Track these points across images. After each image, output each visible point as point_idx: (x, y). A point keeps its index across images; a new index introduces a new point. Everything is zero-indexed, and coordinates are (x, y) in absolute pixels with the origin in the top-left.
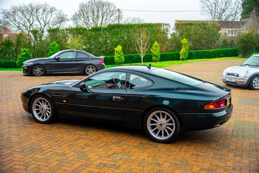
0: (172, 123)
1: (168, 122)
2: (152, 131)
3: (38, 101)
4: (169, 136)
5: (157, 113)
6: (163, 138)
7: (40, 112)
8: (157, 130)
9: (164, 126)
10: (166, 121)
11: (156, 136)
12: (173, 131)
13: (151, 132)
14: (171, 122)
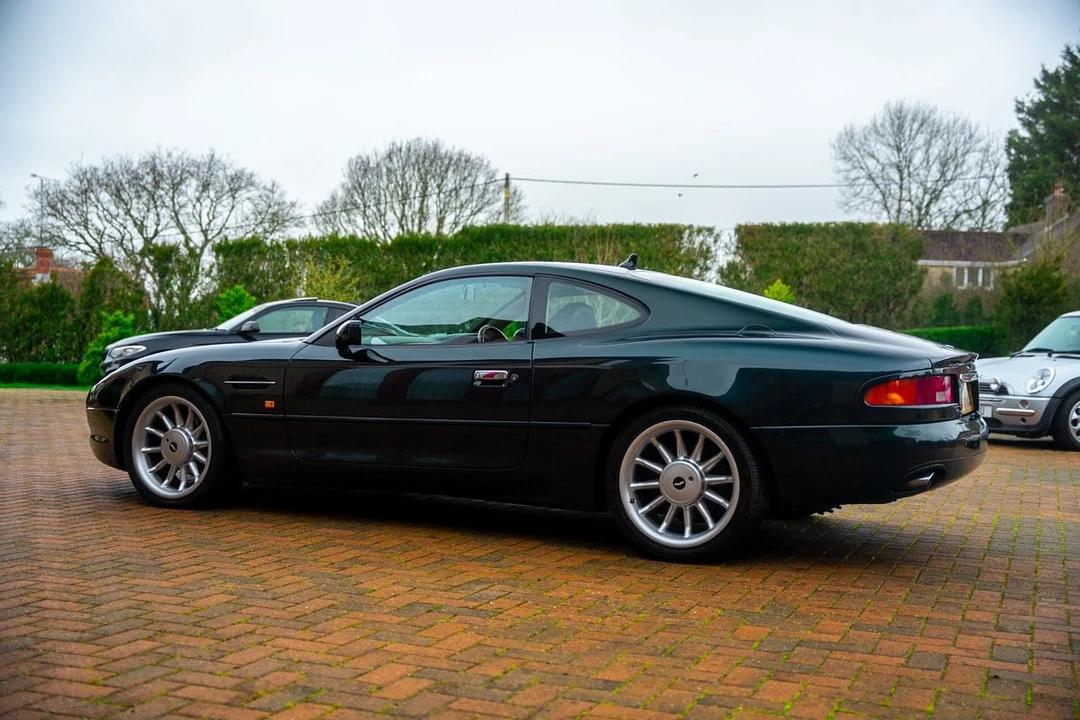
0: (728, 472)
1: (709, 468)
2: (640, 511)
3: (159, 413)
4: (714, 529)
5: (662, 431)
6: (688, 540)
7: (162, 458)
8: (665, 506)
9: (692, 488)
10: (701, 468)
11: (659, 535)
12: (731, 507)
13: (637, 515)
14: (722, 468)
